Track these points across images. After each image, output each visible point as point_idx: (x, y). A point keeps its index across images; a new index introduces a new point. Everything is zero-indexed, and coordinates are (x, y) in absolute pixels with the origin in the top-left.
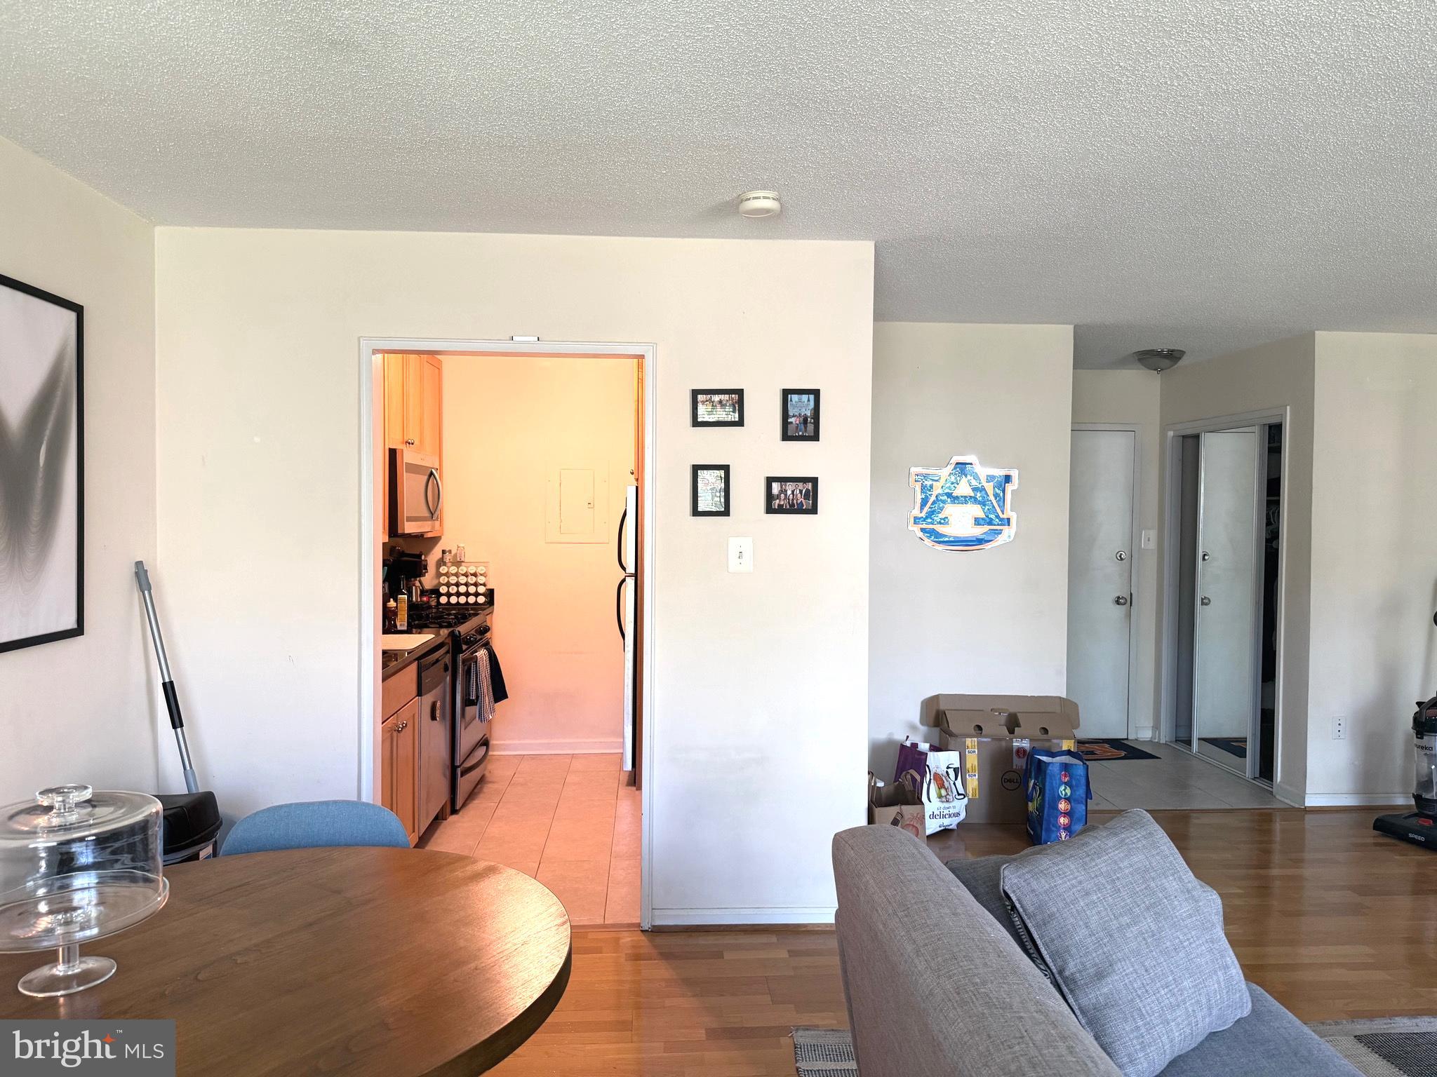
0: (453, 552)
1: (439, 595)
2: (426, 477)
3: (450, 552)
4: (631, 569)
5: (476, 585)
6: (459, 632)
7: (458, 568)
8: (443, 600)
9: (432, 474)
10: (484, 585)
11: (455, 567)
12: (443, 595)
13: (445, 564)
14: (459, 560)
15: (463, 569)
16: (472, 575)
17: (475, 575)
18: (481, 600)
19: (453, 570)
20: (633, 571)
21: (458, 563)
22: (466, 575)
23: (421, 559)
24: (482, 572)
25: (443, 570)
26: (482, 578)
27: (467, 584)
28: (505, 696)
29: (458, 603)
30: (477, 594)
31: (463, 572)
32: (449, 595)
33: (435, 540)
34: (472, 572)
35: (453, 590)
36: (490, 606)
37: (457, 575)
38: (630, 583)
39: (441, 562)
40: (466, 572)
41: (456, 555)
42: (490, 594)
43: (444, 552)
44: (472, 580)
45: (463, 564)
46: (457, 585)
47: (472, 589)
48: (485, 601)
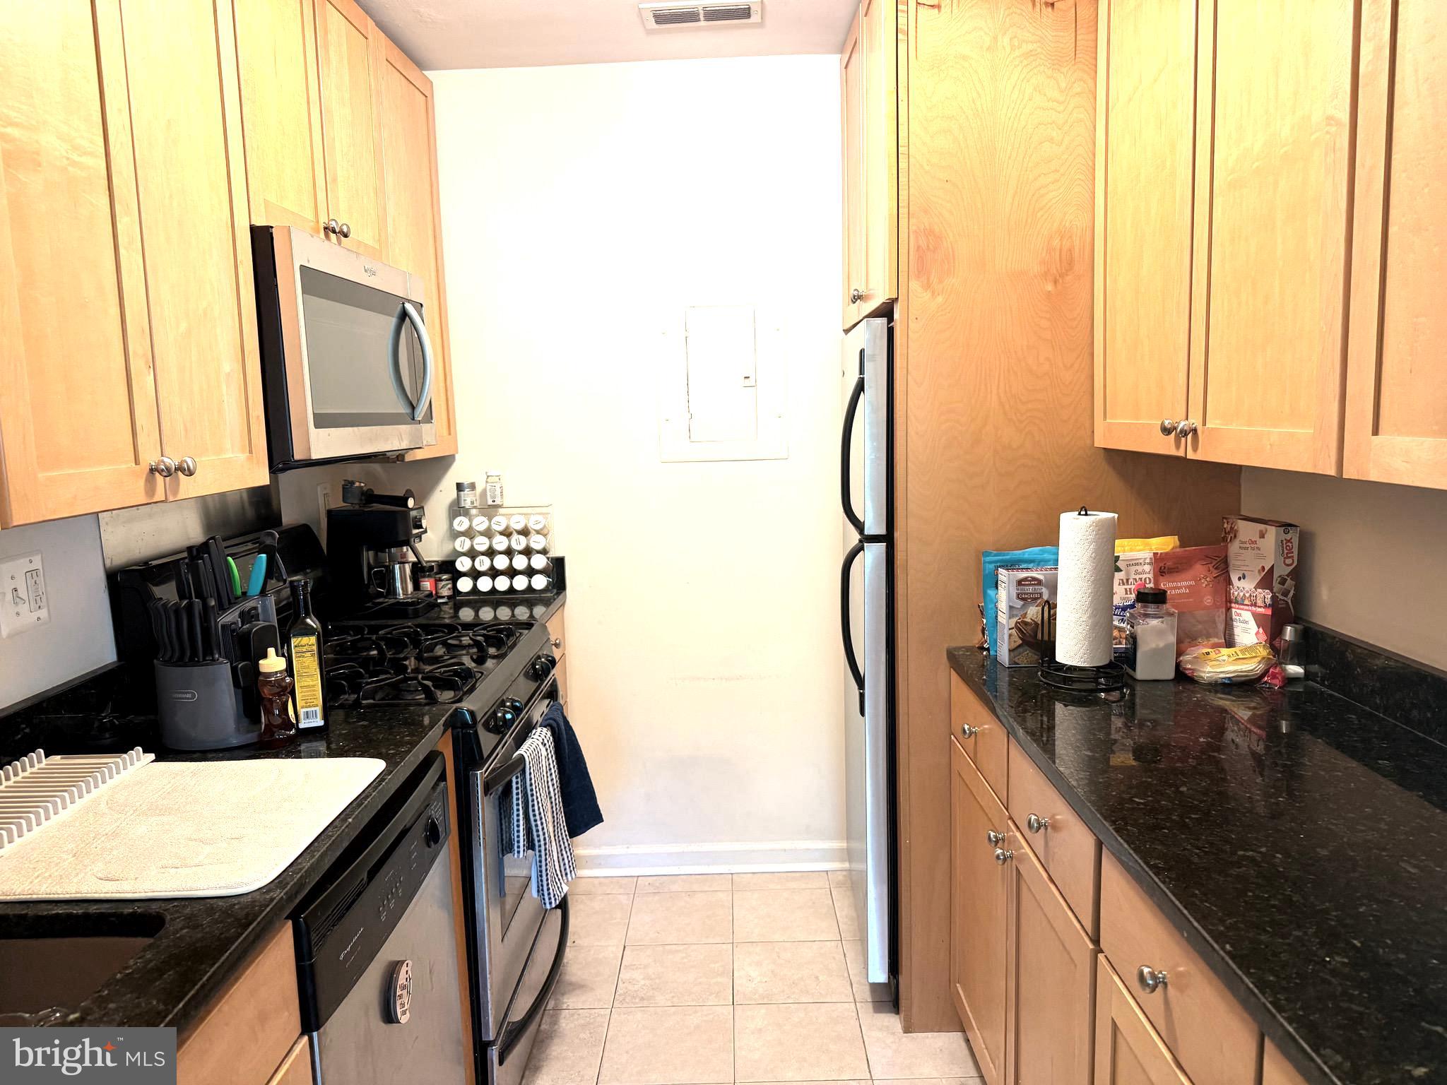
0: (479, 489)
1: (457, 575)
2: (393, 321)
3: (472, 486)
4: (874, 525)
5: (528, 552)
6: (472, 713)
7: (490, 520)
8: (465, 585)
9: (404, 315)
10: (544, 552)
11: (485, 519)
12: (464, 574)
13: (465, 512)
14: (490, 502)
15: (499, 523)
16: (519, 533)
17: (525, 532)
18: (540, 582)
19: (480, 523)
20: (882, 530)
21: (490, 510)
22: (507, 533)
23: (406, 506)
24: (538, 527)
25: (461, 524)
26: (540, 538)
27: (509, 552)
28: (596, 818)
29: (494, 591)
30: (530, 572)
31: (501, 528)
32: (475, 574)
33: (441, 464)
34: (519, 527)
35: (483, 564)
36: (558, 594)
37: (488, 534)
38: (873, 554)
39: (457, 509)
40: (507, 527)
41: (484, 493)
42: (557, 569)
43: (460, 487)
44: (519, 543)
45: (501, 511)
46: (491, 553)
47: (520, 562)
48: (549, 583)
